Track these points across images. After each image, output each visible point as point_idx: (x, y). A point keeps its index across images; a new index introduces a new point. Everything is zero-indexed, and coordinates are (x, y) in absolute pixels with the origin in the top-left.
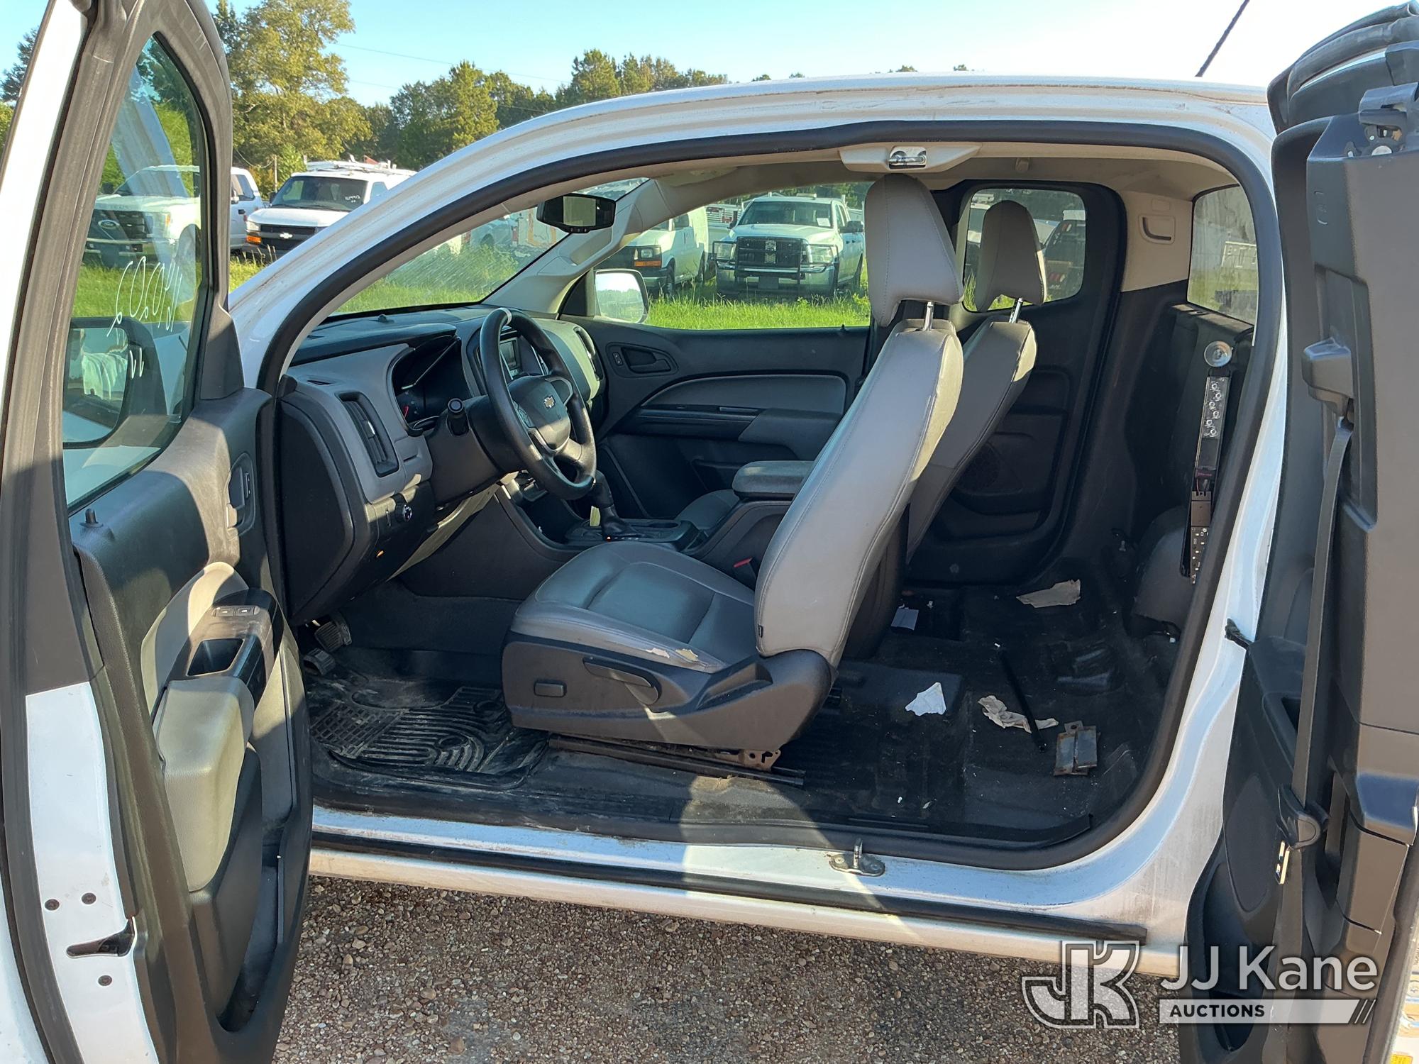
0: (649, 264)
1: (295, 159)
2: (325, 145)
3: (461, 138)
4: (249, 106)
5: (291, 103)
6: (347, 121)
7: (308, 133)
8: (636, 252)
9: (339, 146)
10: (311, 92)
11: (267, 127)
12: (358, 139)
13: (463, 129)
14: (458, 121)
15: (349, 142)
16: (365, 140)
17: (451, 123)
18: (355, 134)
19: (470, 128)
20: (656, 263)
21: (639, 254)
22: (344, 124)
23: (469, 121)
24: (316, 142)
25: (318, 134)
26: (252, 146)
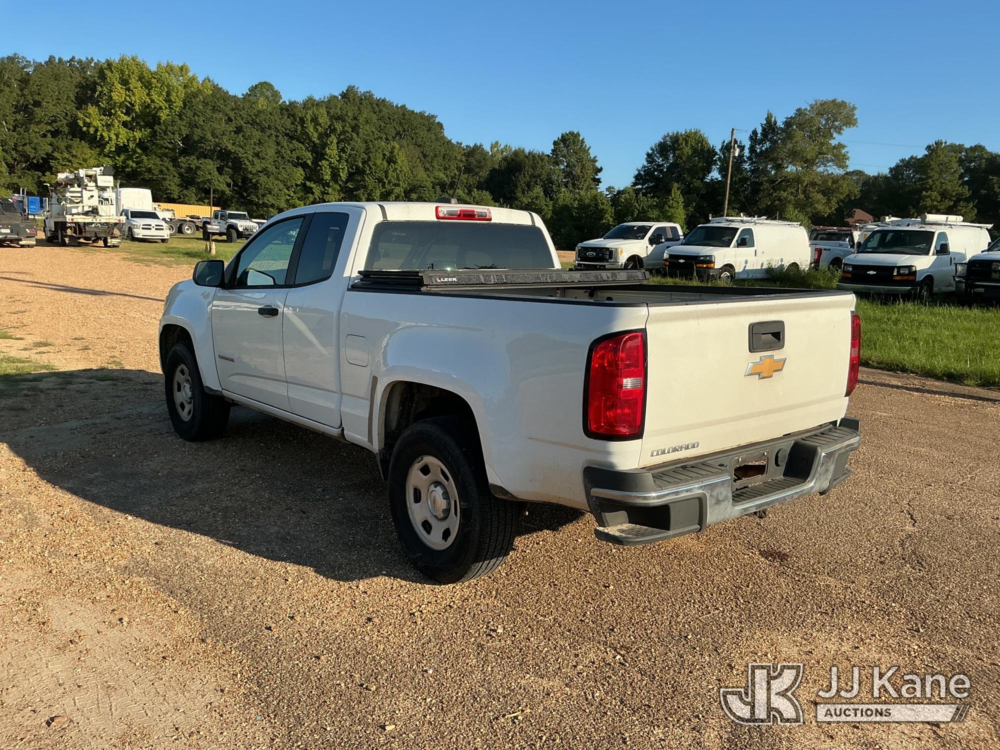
0: (906, 278)
1: (793, 214)
2: (824, 204)
3: (928, 194)
4: (777, 181)
5: (804, 177)
6: (842, 187)
7: (813, 197)
8: (896, 270)
9: (834, 204)
10: (821, 169)
11: (786, 193)
12: (850, 199)
13: (931, 189)
14: (928, 182)
15: (841, 201)
16: (855, 199)
17: (922, 184)
18: (848, 195)
19: (936, 187)
20: (911, 278)
21: (898, 272)
22: (840, 189)
23: (936, 182)
24: (818, 201)
25: (820, 196)
26: (775, 206)
